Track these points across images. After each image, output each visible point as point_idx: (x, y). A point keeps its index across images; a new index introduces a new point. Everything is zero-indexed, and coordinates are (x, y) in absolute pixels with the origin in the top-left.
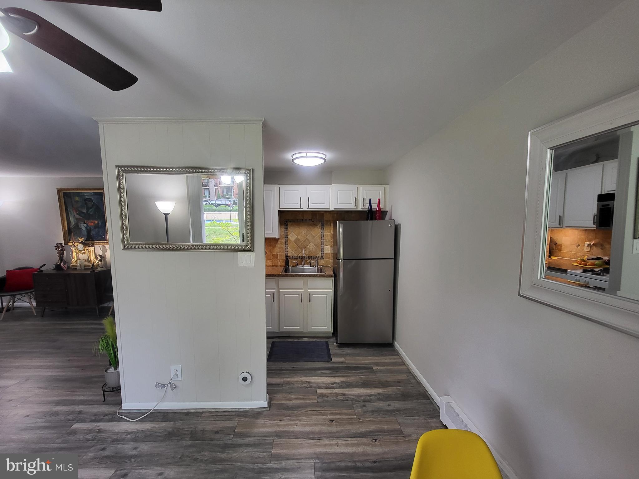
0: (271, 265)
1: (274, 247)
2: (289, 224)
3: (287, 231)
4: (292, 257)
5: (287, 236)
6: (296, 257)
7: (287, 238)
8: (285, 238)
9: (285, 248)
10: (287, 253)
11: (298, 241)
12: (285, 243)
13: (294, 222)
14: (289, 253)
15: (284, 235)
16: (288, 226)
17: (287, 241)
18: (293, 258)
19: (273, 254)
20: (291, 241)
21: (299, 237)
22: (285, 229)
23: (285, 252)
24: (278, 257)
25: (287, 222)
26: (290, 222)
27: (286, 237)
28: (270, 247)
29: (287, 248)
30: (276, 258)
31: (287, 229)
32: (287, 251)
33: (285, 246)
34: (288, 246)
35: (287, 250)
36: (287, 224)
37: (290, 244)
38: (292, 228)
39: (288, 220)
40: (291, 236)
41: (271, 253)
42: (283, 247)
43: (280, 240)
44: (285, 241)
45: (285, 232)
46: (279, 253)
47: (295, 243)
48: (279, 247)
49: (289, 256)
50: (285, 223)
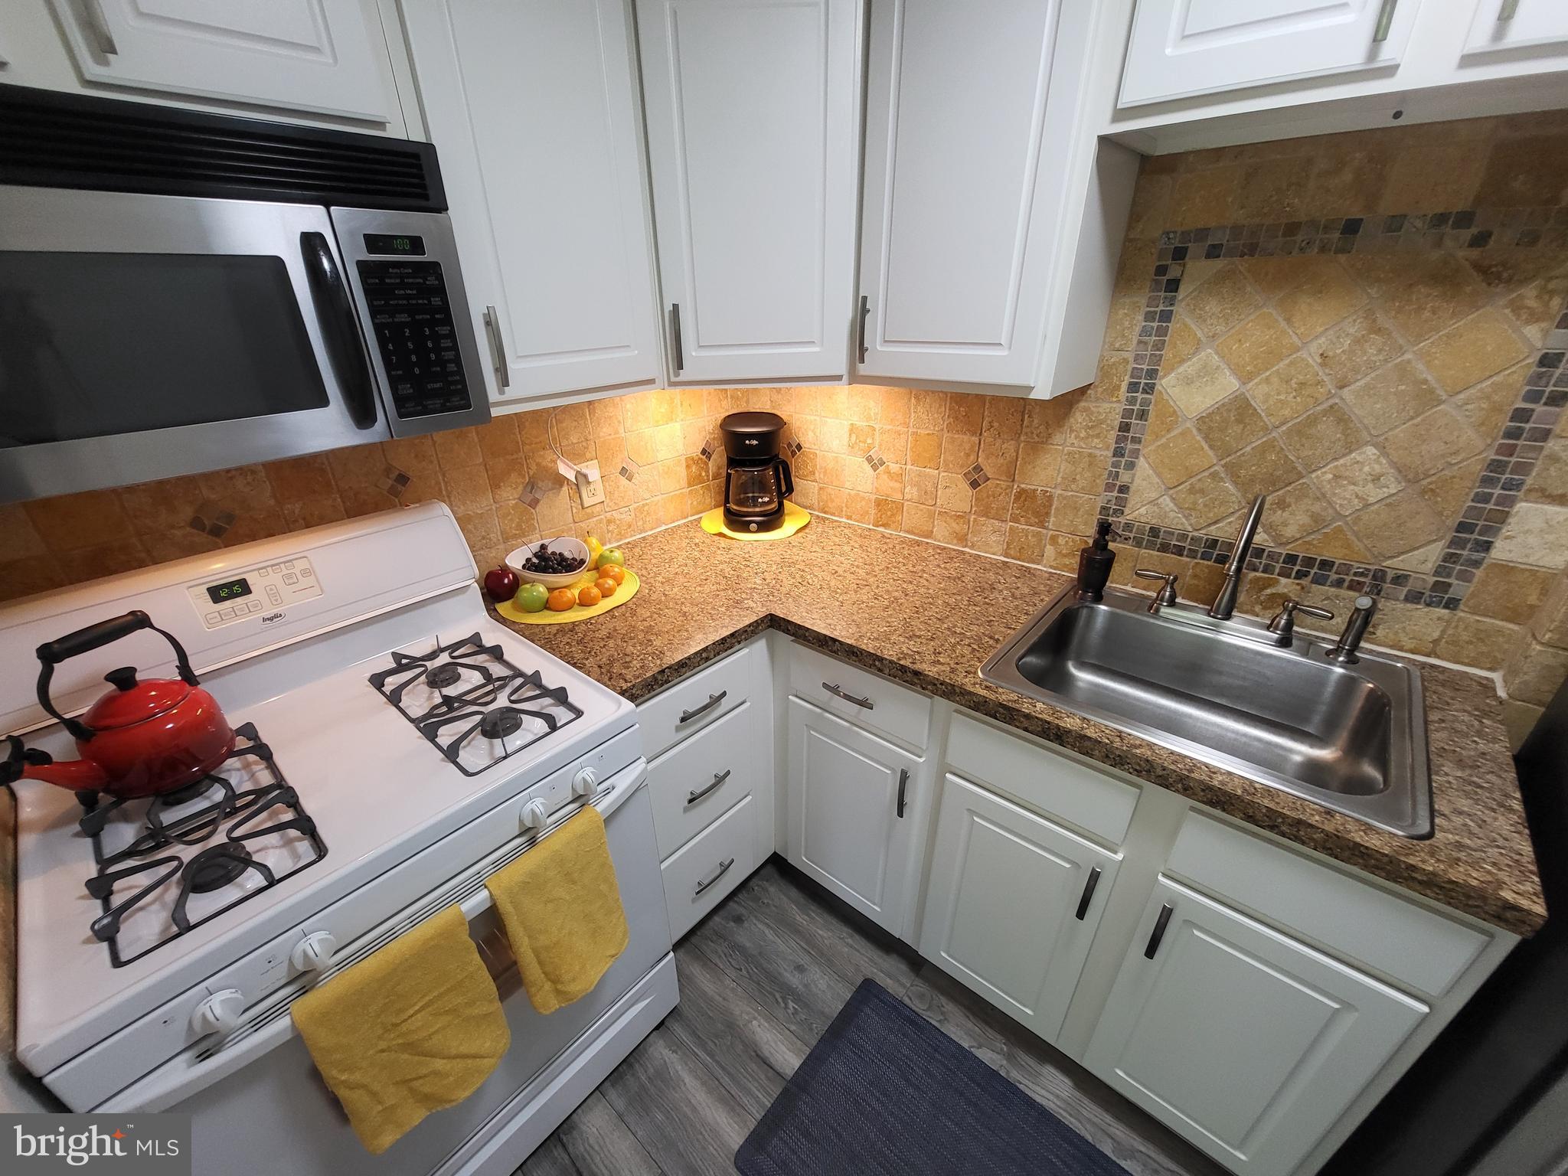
0: (999, 549)
1: (1038, 445)
2: (1197, 270)
3: (1162, 332)
4: (1154, 531)
5: (1152, 374)
6: (1183, 537)
7: (1150, 389)
8: (1133, 387)
9: (1115, 465)
10: (1122, 502)
11: (1239, 421)
12: (1125, 428)
13: (1251, 250)
14: (1133, 499)
15: (1132, 365)
16: (1181, 294)
17: (1143, 415)
18: (1154, 537)
19: (1021, 493)
20: (1171, 417)
21: (1259, 393)
22: (1150, 316)
23: (1109, 487)
24: (1048, 514)
25: (1180, 254)
26: (1213, 252)
27: (1144, 383)
28: (1010, 446)
29: (1131, 466)
30: (1034, 520)
31: (1167, 317)
32: (1124, 489)
33: (1118, 453)
34: (1136, 453)
35: (1125, 477)
36: (1174, 272)
37: (1158, 437)
38: (1212, 306)
39: (1202, 233)
40: (1188, 381)
41: (1013, 481)
42: (1098, 453)
43: (1091, 405)
44: (1128, 413)
45: (1146, 343)
46: (1060, 492)
47: (1206, 438)
48: (1069, 454)
49: (1128, 526)
50: (1161, 270)
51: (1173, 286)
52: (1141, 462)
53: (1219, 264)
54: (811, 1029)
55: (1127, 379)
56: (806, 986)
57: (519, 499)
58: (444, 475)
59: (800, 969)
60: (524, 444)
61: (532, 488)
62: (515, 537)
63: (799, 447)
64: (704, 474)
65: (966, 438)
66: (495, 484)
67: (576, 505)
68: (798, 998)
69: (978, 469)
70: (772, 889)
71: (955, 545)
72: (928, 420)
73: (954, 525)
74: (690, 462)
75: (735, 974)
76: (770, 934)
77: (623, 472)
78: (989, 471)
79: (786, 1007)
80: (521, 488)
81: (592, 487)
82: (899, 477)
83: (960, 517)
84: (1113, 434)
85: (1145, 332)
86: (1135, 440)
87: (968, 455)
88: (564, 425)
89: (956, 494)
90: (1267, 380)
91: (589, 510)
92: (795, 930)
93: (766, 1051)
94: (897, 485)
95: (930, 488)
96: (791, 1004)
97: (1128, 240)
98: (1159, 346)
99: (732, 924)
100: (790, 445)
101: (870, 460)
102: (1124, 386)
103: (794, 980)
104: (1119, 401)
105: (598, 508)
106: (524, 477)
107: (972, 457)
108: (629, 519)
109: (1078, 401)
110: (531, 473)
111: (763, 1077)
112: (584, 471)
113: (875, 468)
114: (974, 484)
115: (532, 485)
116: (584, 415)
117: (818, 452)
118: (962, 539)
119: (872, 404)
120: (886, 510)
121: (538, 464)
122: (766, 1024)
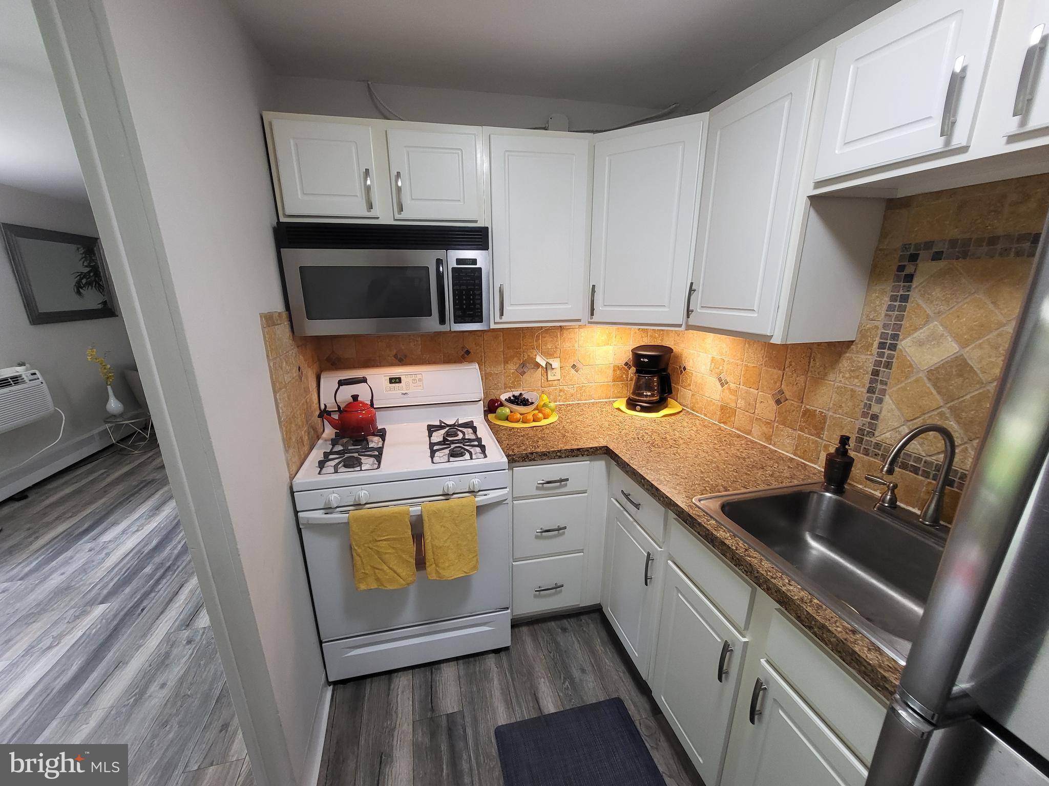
0: (791, 449)
1: (819, 380)
2: (925, 268)
3: (902, 309)
5: (895, 337)
6: (918, 460)
7: (893, 347)
8: (882, 345)
9: (869, 399)
10: (873, 427)
11: (960, 375)
12: (875, 373)
13: (965, 255)
14: (881, 425)
15: (881, 330)
16: (915, 283)
17: (888, 365)
19: (807, 412)
20: (908, 368)
21: (973, 355)
22: (893, 298)
23: (864, 415)
24: (823, 429)
25: (914, 258)
26: (937, 256)
27: (889, 344)
28: (801, 379)
29: (880, 401)
30: (814, 431)
31: (905, 299)
32: (875, 417)
33: (871, 390)
34: (883, 392)
35: (875, 409)
36: (909, 270)
37: (899, 382)
38: (937, 292)
39: (929, 245)
40: (921, 344)
41: (802, 402)
42: (857, 389)
43: (853, 356)
44: (877, 363)
45: (890, 316)
46: (831, 414)
47: (935, 386)
48: (838, 388)
49: (877, 446)
50: (901, 268)
51: (909, 278)
52: (887, 399)
53: (941, 264)
54: (570, 701)
55: (877, 340)
56: (581, 680)
57: (516, 370)
58: (485, 354)
59: (583, 671)
60: (524, 345)
61: (523, 366)
62: (510, 387)
63: (685, 369)
64: (624, 376)
65: (775, 371)
66: (506, 362)
67: (544, 379)
68: (572, 682)
69: (781, 392)
70: (592, 626)
71: (764, 442)
72: (754, 358)
73: (764, 428)
74: (616, 368)
75: (546, 653)
76: (576, 646)
77: (574, 366)
78: (788, 394)
79: (564, 683)
80: (517, 365)
81: (554, 371)
82: (734, 392)
83: (769, 423)
84: (868, 377)
85: (890, 308)
86: (884, 383)
87: (775, 383)
88: (545, 339)
89: (767, 408)
90: (980, 345)
91: (550, 383)
92: (593, 652)
93: (540, 695)
94: (734, 398)
95: (752, 402)
96: (567, 683)
97: (878, 249)
98: (900, 318)
99: (560, 630)
100: (680, 367)
101: (720, 380)
102: (876, 345)
103: (576, 674)
104: (871, 355)
105: (556, 382)
106: (520, 361)
107: (778, 384)
108: (572, 391)
109: (845, 352)
110: (524, 359)
111: (531, 705)
112: (551, 362)
113: (722, 385)
114: (778, 402)
115: (523, 365)
116: (557, 336)
117: (693, 372)
118: (769, 439)
119: (724, 346)
120: (726, 412)
121: (528, 356)
122: (548, 684)
